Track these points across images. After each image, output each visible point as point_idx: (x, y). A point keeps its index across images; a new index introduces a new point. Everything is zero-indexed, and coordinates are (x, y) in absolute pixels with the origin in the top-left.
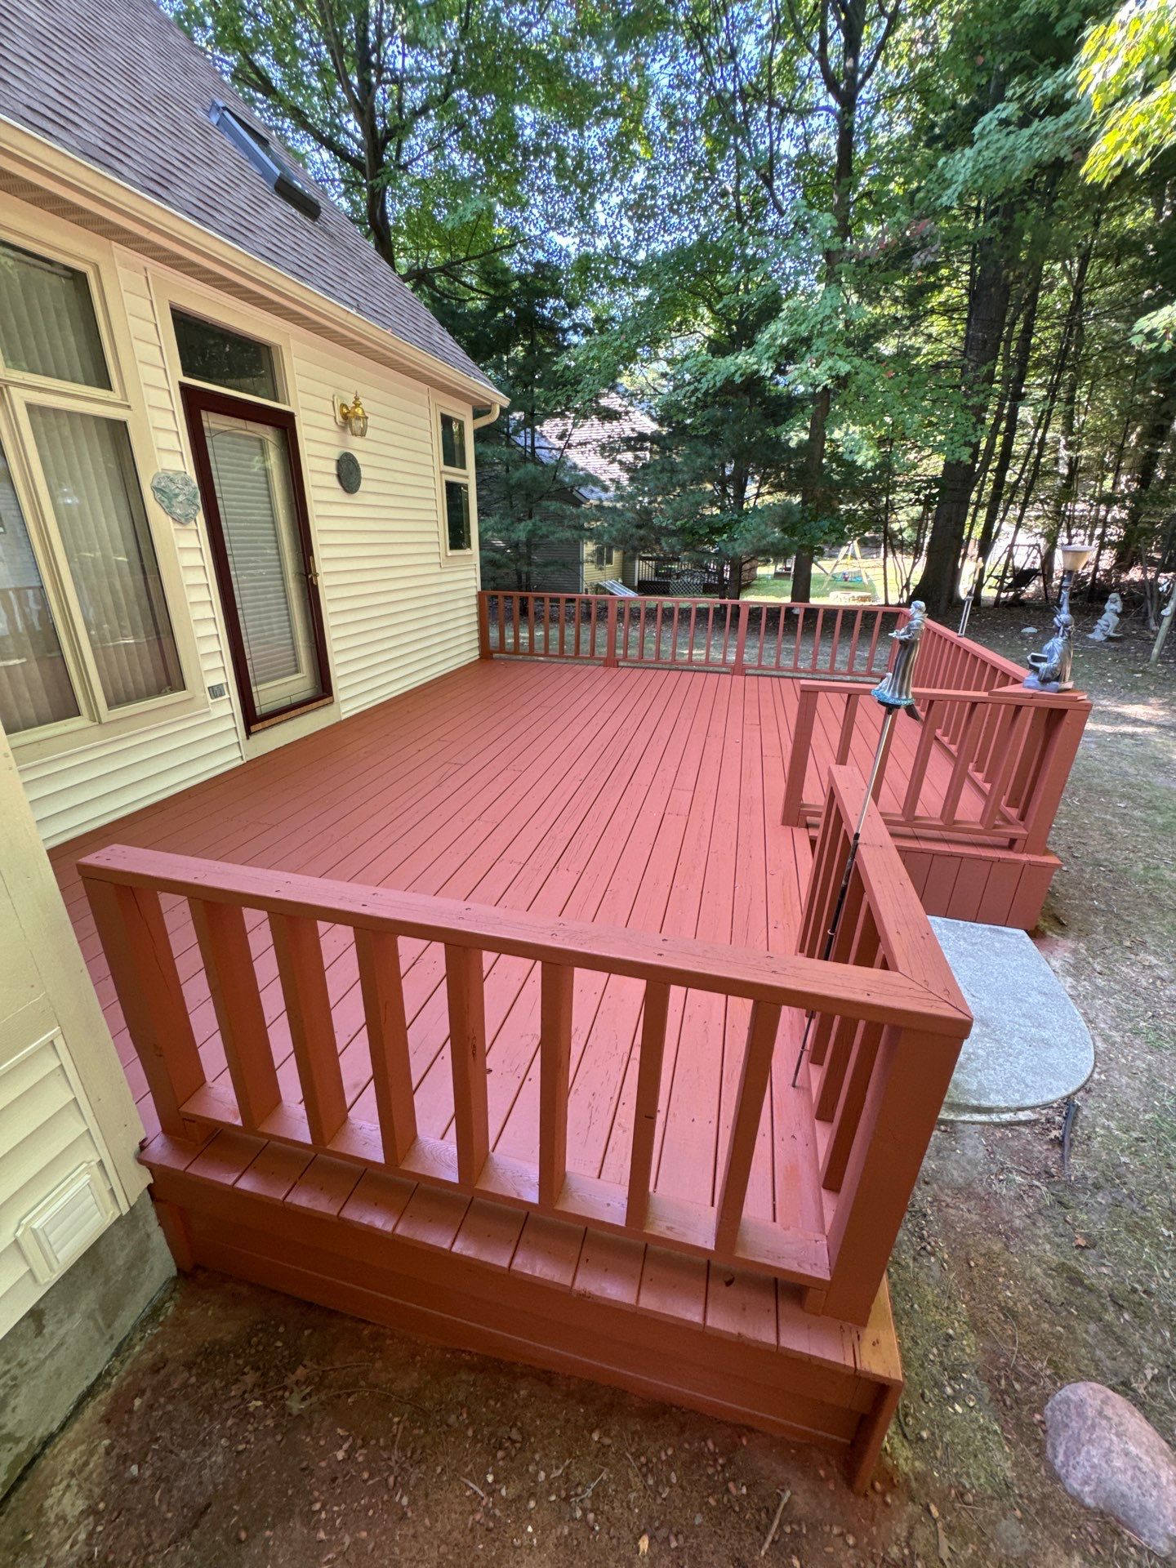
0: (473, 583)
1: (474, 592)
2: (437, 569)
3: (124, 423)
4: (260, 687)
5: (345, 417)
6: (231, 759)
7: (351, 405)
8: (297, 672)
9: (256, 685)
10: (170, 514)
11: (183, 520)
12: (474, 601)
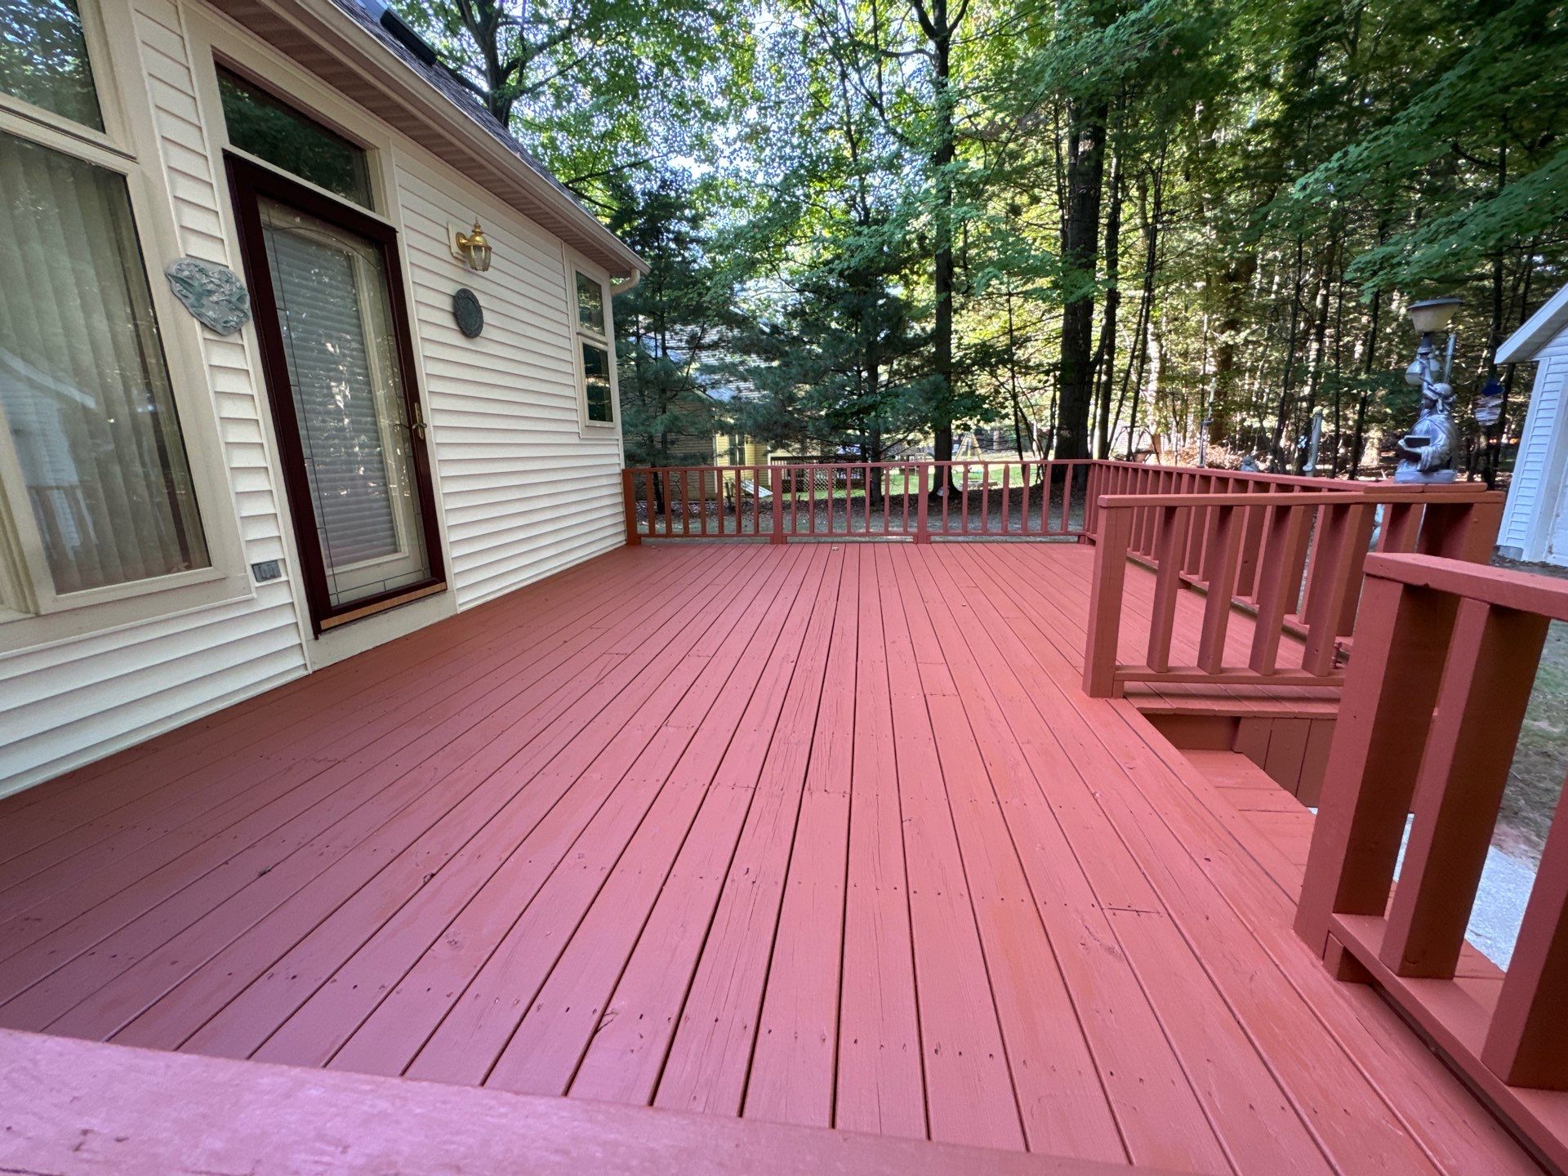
0: (616, 460)
1: (618, 470)
2: (575, 440)
3: (124, 177)
4: (337, 570)
5: (463, 247)
6: (291, 667)
7: (469, 234)
8: (396, 551)
9: (332, 566)
10: (198, 316)
11: (219, 328)
12: (618, 480)
